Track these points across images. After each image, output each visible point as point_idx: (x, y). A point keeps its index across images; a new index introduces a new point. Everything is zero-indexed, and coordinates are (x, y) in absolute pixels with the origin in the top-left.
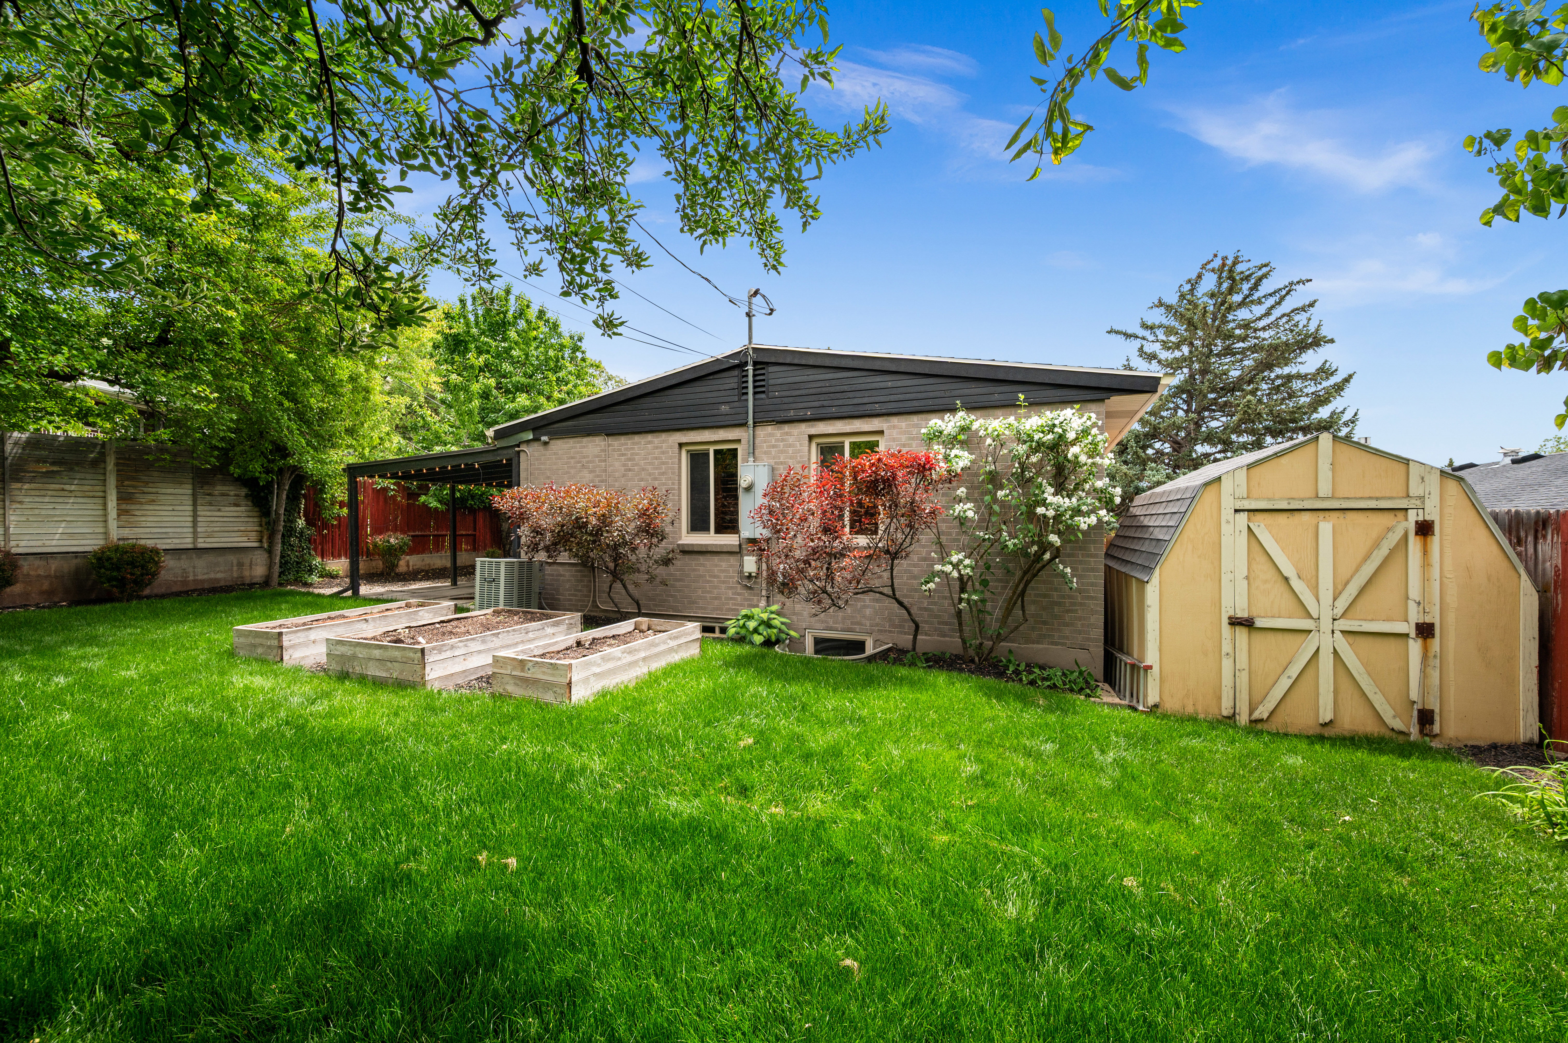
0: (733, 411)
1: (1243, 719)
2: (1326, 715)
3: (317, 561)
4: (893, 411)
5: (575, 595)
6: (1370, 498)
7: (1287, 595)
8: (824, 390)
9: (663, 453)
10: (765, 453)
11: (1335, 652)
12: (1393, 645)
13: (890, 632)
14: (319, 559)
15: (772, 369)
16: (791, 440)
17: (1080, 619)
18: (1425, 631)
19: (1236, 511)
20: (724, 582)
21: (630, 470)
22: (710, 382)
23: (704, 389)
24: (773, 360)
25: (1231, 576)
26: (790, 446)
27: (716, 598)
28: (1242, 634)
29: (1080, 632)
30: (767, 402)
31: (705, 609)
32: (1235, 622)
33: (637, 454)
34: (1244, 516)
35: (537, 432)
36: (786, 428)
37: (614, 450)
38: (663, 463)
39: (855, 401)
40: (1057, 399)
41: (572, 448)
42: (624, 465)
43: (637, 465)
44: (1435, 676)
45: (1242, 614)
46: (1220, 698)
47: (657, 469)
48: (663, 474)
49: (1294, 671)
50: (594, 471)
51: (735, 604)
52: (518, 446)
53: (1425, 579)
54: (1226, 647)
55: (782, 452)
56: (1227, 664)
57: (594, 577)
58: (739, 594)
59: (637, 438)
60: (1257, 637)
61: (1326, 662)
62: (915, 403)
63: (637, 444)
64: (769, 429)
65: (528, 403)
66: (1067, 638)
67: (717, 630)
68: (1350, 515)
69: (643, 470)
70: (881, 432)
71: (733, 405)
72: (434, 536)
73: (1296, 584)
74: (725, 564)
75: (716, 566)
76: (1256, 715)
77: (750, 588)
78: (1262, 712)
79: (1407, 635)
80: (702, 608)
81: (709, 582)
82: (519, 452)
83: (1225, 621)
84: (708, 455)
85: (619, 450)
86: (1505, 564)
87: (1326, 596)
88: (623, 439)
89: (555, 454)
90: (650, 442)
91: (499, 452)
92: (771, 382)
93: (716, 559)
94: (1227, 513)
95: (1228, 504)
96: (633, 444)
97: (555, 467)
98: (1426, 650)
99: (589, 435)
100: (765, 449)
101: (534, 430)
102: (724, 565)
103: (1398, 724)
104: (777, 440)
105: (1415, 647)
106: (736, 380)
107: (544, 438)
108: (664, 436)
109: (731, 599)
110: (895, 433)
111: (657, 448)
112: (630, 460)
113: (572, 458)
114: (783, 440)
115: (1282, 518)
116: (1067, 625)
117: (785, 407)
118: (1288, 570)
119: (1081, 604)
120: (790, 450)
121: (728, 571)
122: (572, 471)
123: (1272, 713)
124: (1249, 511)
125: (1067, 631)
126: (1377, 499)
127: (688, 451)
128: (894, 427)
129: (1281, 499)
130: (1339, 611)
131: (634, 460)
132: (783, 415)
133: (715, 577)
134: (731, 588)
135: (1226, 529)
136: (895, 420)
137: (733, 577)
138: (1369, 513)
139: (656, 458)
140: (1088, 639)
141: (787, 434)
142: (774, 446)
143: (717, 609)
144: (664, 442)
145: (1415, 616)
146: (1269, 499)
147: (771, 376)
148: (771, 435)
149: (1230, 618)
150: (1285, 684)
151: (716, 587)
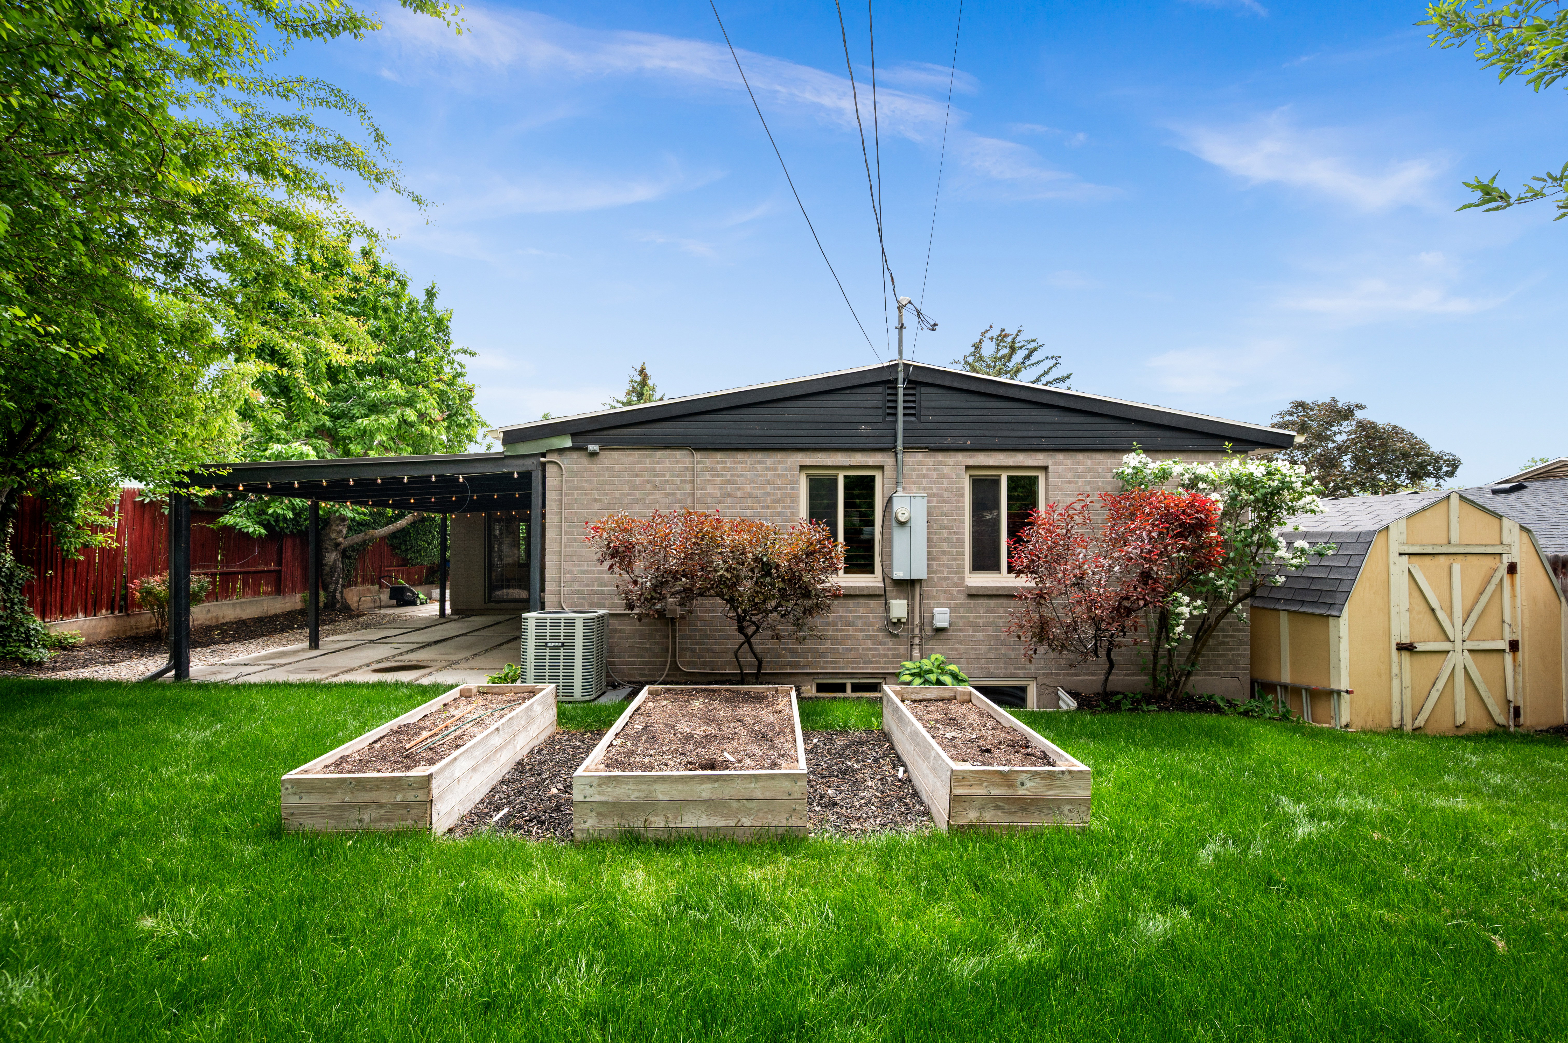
0: (877, 433)
1: (1408, 728)
2: (1460, 720)
3: (36, 623)
4: (1061, 447)
5: (641, 656)
6: (1480, 545)
7: (1433, 623)
8: (986, 419)
9: (779, 476)
10: (915, 483)
11: (1465, 668)
12: (1495, 658)
13: (1056, 674)
14: (39, 620)
15: (923, 390)
16: (945, 470)
17: (1231, 650)
18: (1514, 646)
19: (1400, 554)
20: (862, 630)
21: (729, 495)
22: (844, 397)
23: (838, 404)
24: (929, 380)
25: (1397, 609)
26: (944, 476)
27: (850, 650)
28: (1406, 656)
29: (1230, 662)
30: (919, 426)
31: (835, 663)
32: (1402, 648)
33: (741, 476)
34: (1406, 558)
35: (580, 440)
36: (940, 457)
37: (705, 469)
38: (779, 489)
39: (1020, 434)
40: (1212, 448)
41: (638, 463)
42: (721, 489)
43: (738, 489)
44: (1520, 678)
45: (1406, 640)
46: (1391, 713)
47: (769, 495)
48: (779, 501)
49: (1440, 685)
50: (672, 495)
51: (876, 656)
52: (544, 455)
53: (1514, 607)
54: (1395, 670)
55: (935, 482)
56: (1396, 683)
57: (674, 631)
58: (881, 643)
59: (740, 456)
60: (1418, 659)
61: (1460, 676)
62: (1083, 441)
63: (740, 463)
64: (920, 456)
65: (403, 393)
66: (1220, 668)
67: (849, 688)
68: (1469, 557)
69: (750, 495)
70: (1045, 468)
71: (875, 426)
72: (221, 574)
73: (1440, 614)
74: (862, 608)
75: (851, 611)
76: (1417, 724)
77: (896, 636)
78: (1420, 722)
79: (1504, 651)
80: (832, 662)
81: (841, 630)
82: (544, 465)
83: (1394, 647)
84: (834, 481)
85: (712, 469)
86: (1553, 594)
87: (1458, 621)
88: (718, 456)
89: (608, 469)
90: (759, 463)
91: (507, 462)
92: (923, 404)
93: (851, 603)
94: (1394, 555)
95: (1395, 548)
96: (735, 463)
97: (607, 487)
98: (1514, 660)
99: (666, 448)
100: (915, 478)
101: (573, 435)
102: (861, 610)
103: (1501, 719)
104: (929, 470)
105: (1508, 658)
106: (880, 397)
107: (592, 448)
108: (780, 456)
109: (871, 649)
110: (1060, 470)
111: (769, 469)
112: (729, 482)
113: (637, 476)
114: (935, 470)
115: (1427, 559)
116: (1220, 656)
117: (941, 433)
118: (1435, 604)
119: (1232, 636)
120: (945, 481)
121: (867, 618)
122: (637, 493)
123: (1427, 721)
124: (1409, 554)
125: (1220, 662)
126: (1486, 545)
127: (807, 476)
128: (1060, 463)
129: (1428, 545)
130: (1466, 634)
131: (734, 482)
132: (938, 442)
133: (849, 624)
134: (869, 637)
135: (1393, 569)
136: (1060, 457)
137: (874, 624)
138: (1479, 557)
139: (768, 482)
140: (1238, 668)
141: (941, 463)
142: (924, 476)
143: (852, 663)
144: (779, 463)
145: (1508, 637)
146: (1421, 545)
147: (923, 397)
148: (920, 463)
149: (1397, 644)
150: (1435, 695)
151: (850, 637)
